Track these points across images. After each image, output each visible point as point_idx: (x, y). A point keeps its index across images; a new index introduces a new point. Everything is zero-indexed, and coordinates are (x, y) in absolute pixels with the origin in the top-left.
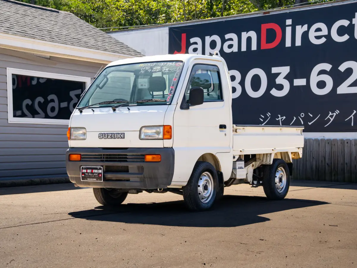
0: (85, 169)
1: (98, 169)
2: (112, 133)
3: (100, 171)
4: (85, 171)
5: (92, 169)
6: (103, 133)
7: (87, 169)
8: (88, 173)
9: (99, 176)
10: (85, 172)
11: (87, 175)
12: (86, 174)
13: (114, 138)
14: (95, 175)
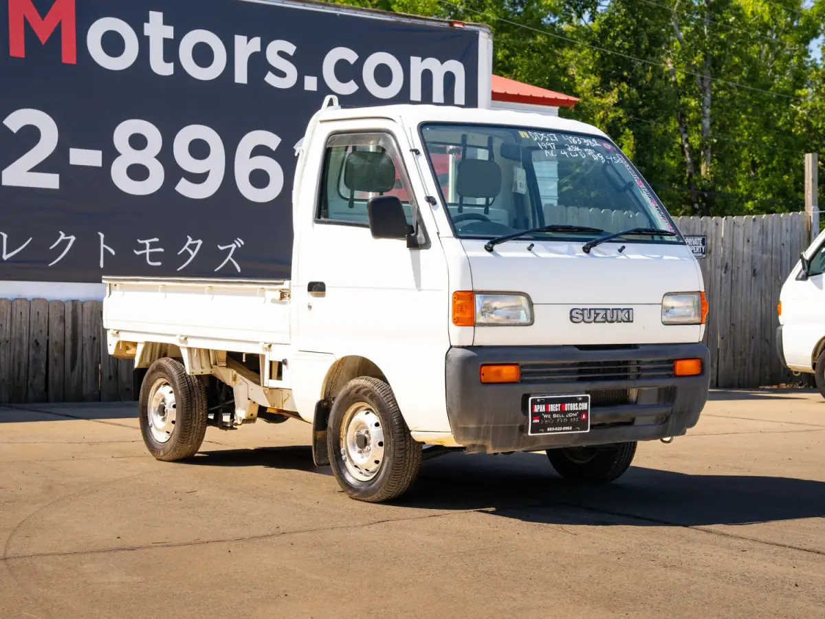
0: (541, 403)
1: (578, 402)
2: (606, 309)
3: (584, 406)
4: (542, 408)
5: (563, 401)
6: (581, 307)
7: (547, 402)
8: (552, 413)
9: (580, 419)
10: (541, 410)
11: (547, 419)
12: (545, 416)
13: (612, 322)
14: (569, 418)
